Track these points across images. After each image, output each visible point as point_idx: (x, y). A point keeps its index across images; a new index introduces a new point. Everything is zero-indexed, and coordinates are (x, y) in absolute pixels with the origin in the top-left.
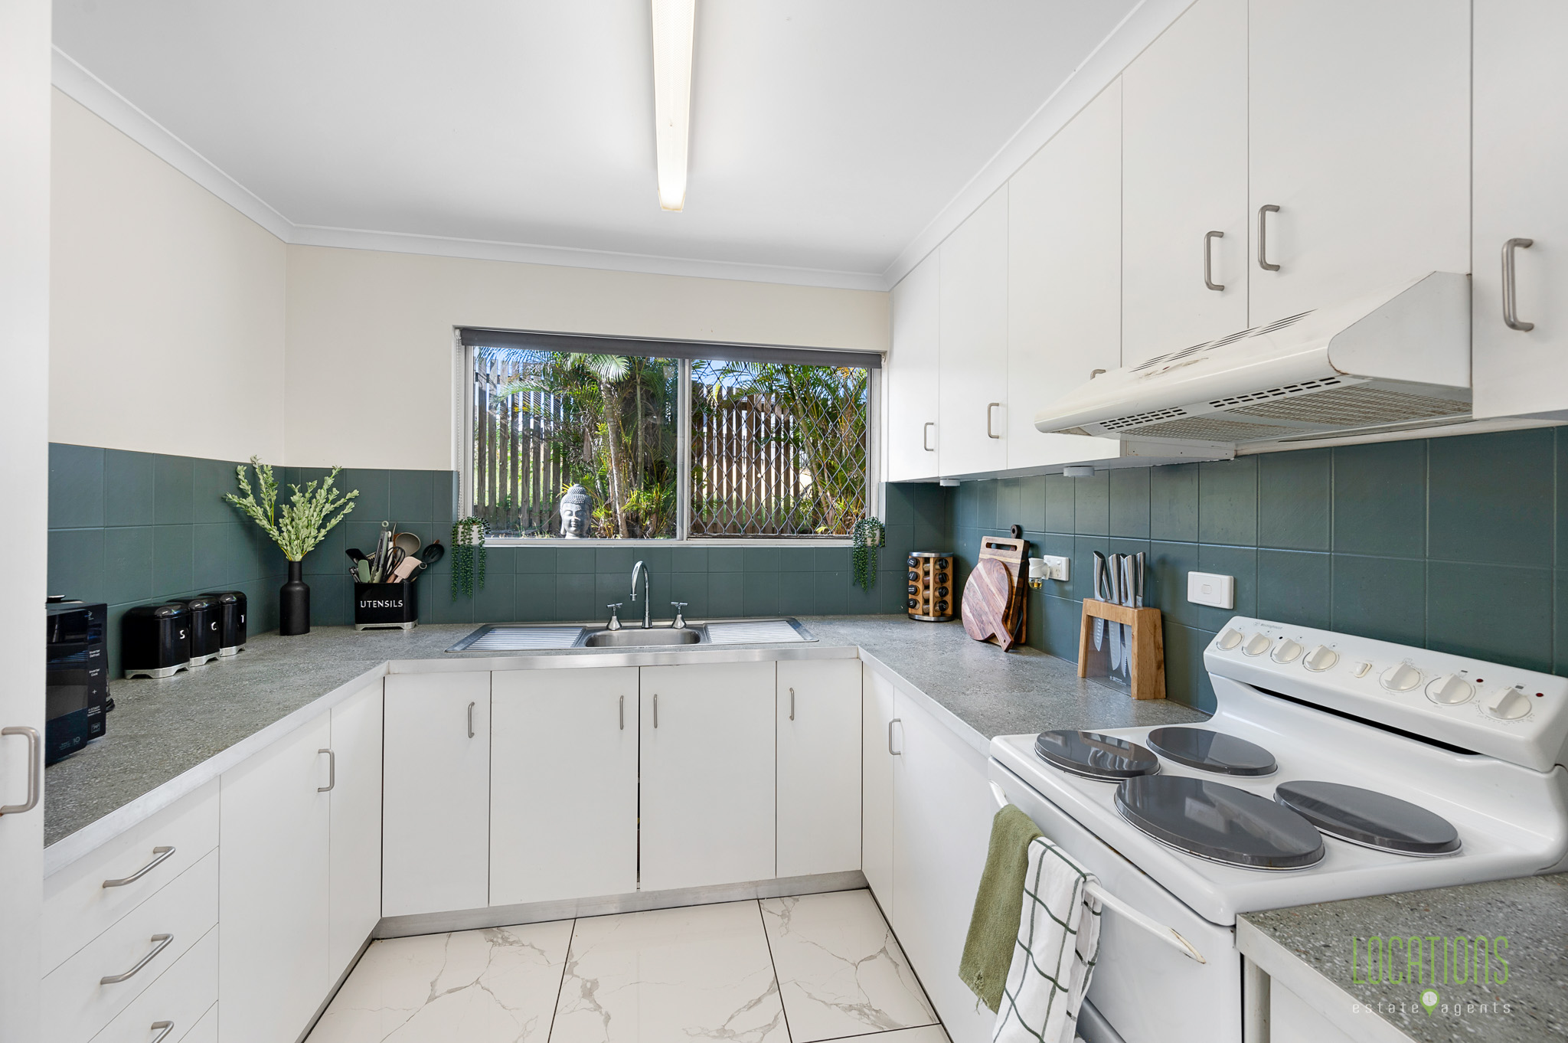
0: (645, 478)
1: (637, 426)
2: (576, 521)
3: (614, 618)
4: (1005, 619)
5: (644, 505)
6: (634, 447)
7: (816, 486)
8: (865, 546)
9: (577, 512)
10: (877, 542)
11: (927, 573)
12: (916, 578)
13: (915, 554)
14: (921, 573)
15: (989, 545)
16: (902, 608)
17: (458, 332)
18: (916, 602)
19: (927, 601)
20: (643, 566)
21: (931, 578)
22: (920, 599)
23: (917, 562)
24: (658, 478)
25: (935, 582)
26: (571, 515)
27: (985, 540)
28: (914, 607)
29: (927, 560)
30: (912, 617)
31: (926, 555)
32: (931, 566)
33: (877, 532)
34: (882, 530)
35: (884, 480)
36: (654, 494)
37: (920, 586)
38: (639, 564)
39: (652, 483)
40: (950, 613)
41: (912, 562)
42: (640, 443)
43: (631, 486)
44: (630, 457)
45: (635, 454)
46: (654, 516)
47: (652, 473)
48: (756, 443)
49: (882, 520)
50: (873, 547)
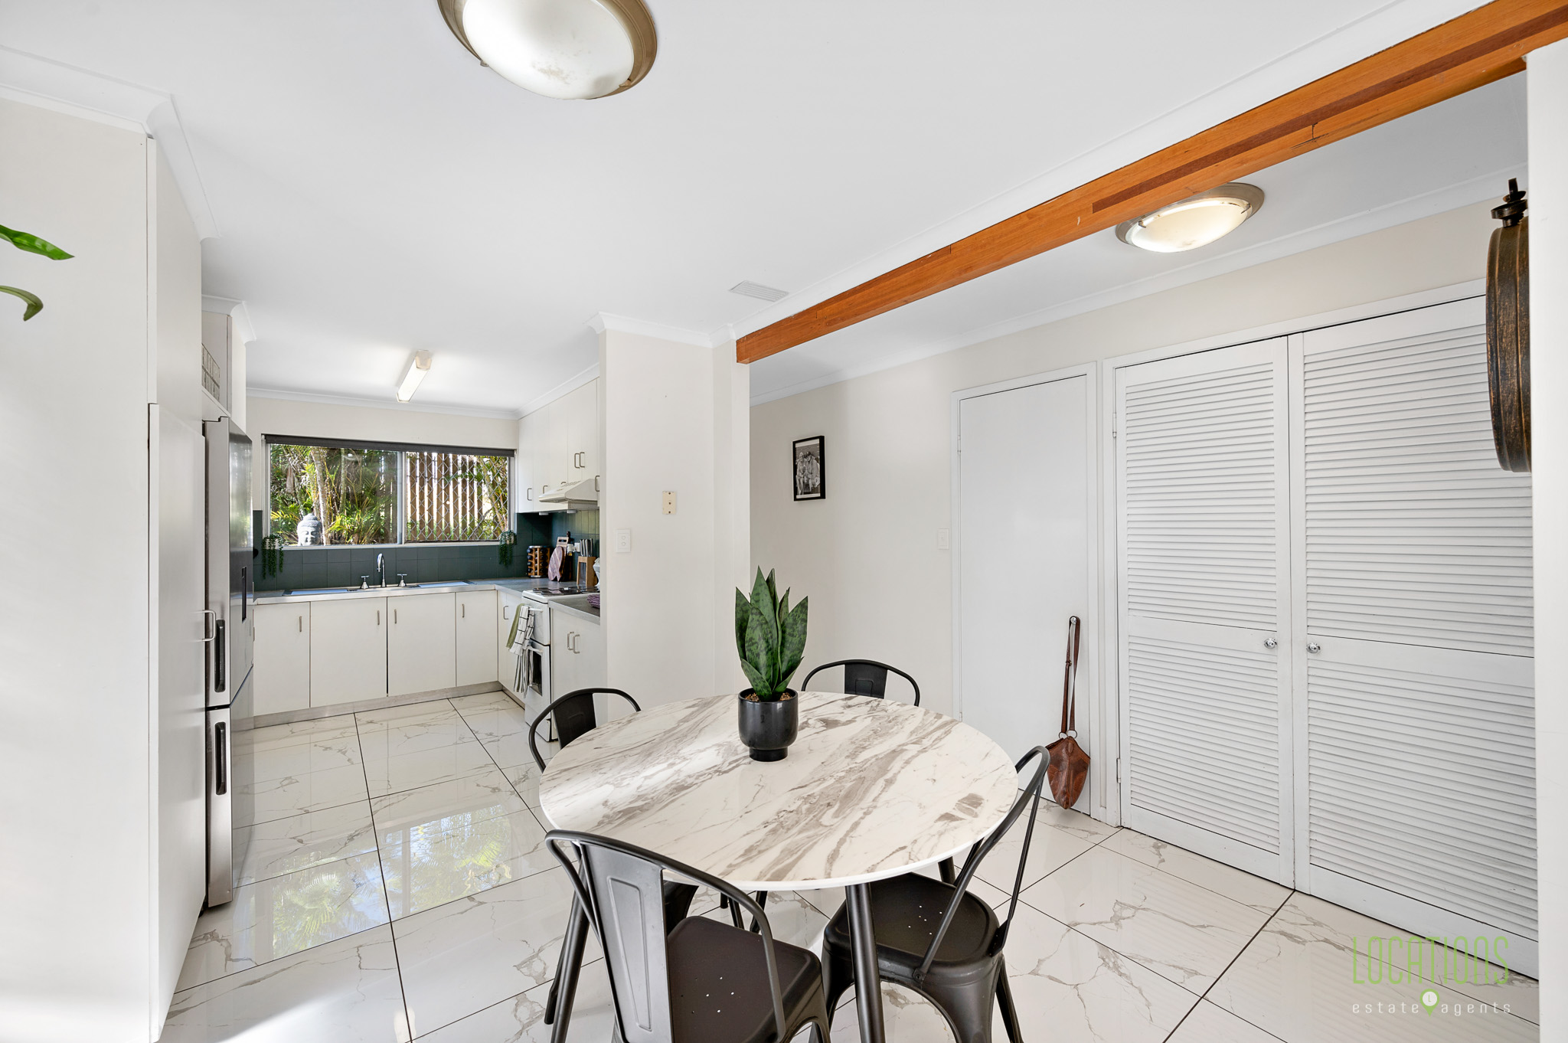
0: (347, 505)
1: (340, 466)
2: (312, 538)
3: (365, 583)
4: (560, 570)
5: (348, 526)
6: (338, 482)
7: (494, 510)
8: (506, 544)
9: (312, 533)
10: (512, 542)
11: (536, 556)
12: (531, 558)
13: (531, 547)
14: (534, 556)
15: (560, 541)
16: (524, 573)
17: (263, 436)
18: (531, 569)
19: (536, 569)
20: (382, 557)
21: (538, 558)
22: (533, 568)
23: (532, 550)
24: (359, 506)
25: (540, 559)
26: (308, 534)
27: (559, 538)
28: (530, 572)
29: (536, 549)
30: (530, 577)
31: (536, 547)
32: (538, 552)
33: (512, 538)
34: (515, 536)
35: (516, 512)
36: (356, 518)
37: (534, 562)
38: (380, 555)
39: (353, 509)
40: (544, 573)
41: (529, 551)
42: (343, 479)
43: (335, 512)
44: (334, 490)
45: (338, 487)
46: (356, 535)
47: (353, 502)
48: (445, 480)
49: (515, 532)
50: (510, 545)
